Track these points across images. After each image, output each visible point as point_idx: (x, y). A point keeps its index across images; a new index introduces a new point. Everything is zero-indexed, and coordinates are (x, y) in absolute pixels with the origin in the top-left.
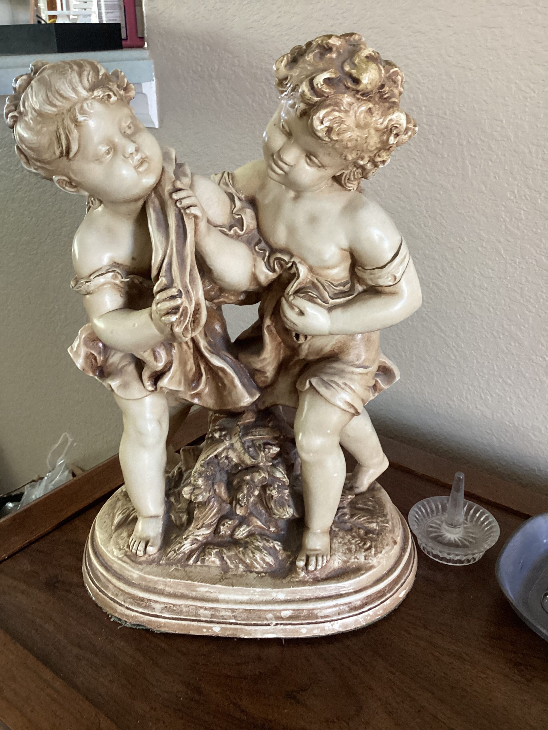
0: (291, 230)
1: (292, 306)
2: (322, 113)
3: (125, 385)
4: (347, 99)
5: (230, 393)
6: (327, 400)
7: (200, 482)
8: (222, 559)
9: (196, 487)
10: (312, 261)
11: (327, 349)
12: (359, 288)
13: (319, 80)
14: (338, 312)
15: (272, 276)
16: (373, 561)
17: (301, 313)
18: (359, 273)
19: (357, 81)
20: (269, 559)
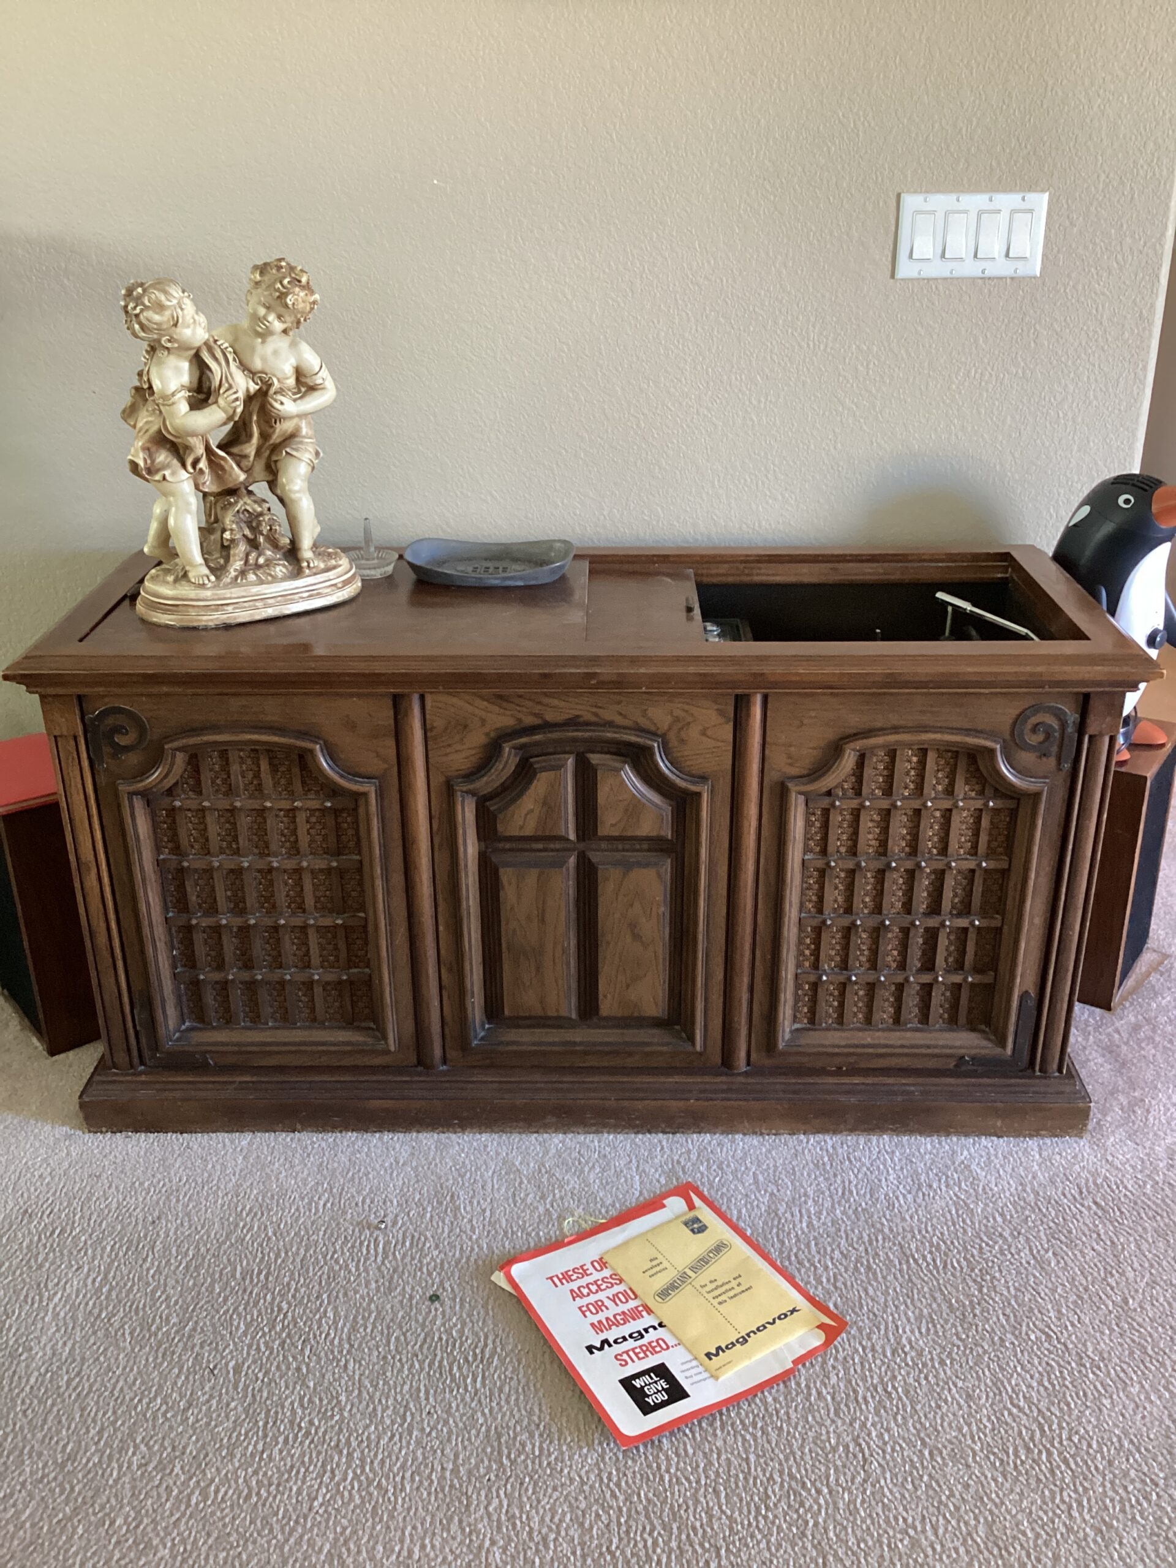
0: (264, 359)
1: (276, 401)
2: (290, 297)
3: (173, 474)
4: (297, 289)
5: (230, 475)
6: (299, 459)
7: (234, 526)
8: (257, 575)
9: (232, 530)
10: (280, 376)
11: (290, 431)
12: (303, 390)
13: (285, 282)
14: (299, 402)
15: (257, 387)
16: (341, 562)
17: (282, 403)
18: (303, 380)
19: (300, 281)
20: (284, 570)
